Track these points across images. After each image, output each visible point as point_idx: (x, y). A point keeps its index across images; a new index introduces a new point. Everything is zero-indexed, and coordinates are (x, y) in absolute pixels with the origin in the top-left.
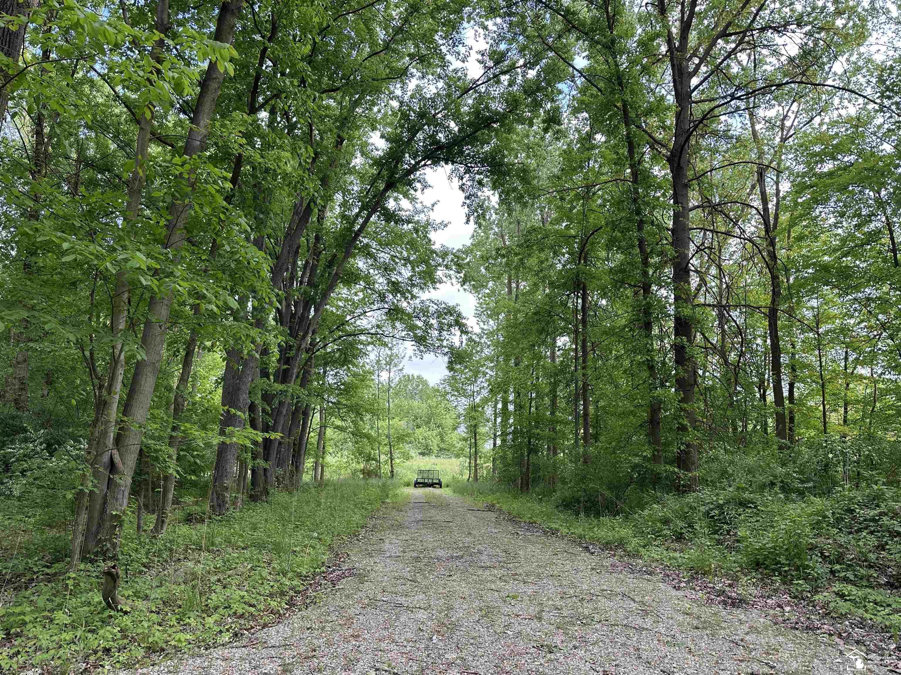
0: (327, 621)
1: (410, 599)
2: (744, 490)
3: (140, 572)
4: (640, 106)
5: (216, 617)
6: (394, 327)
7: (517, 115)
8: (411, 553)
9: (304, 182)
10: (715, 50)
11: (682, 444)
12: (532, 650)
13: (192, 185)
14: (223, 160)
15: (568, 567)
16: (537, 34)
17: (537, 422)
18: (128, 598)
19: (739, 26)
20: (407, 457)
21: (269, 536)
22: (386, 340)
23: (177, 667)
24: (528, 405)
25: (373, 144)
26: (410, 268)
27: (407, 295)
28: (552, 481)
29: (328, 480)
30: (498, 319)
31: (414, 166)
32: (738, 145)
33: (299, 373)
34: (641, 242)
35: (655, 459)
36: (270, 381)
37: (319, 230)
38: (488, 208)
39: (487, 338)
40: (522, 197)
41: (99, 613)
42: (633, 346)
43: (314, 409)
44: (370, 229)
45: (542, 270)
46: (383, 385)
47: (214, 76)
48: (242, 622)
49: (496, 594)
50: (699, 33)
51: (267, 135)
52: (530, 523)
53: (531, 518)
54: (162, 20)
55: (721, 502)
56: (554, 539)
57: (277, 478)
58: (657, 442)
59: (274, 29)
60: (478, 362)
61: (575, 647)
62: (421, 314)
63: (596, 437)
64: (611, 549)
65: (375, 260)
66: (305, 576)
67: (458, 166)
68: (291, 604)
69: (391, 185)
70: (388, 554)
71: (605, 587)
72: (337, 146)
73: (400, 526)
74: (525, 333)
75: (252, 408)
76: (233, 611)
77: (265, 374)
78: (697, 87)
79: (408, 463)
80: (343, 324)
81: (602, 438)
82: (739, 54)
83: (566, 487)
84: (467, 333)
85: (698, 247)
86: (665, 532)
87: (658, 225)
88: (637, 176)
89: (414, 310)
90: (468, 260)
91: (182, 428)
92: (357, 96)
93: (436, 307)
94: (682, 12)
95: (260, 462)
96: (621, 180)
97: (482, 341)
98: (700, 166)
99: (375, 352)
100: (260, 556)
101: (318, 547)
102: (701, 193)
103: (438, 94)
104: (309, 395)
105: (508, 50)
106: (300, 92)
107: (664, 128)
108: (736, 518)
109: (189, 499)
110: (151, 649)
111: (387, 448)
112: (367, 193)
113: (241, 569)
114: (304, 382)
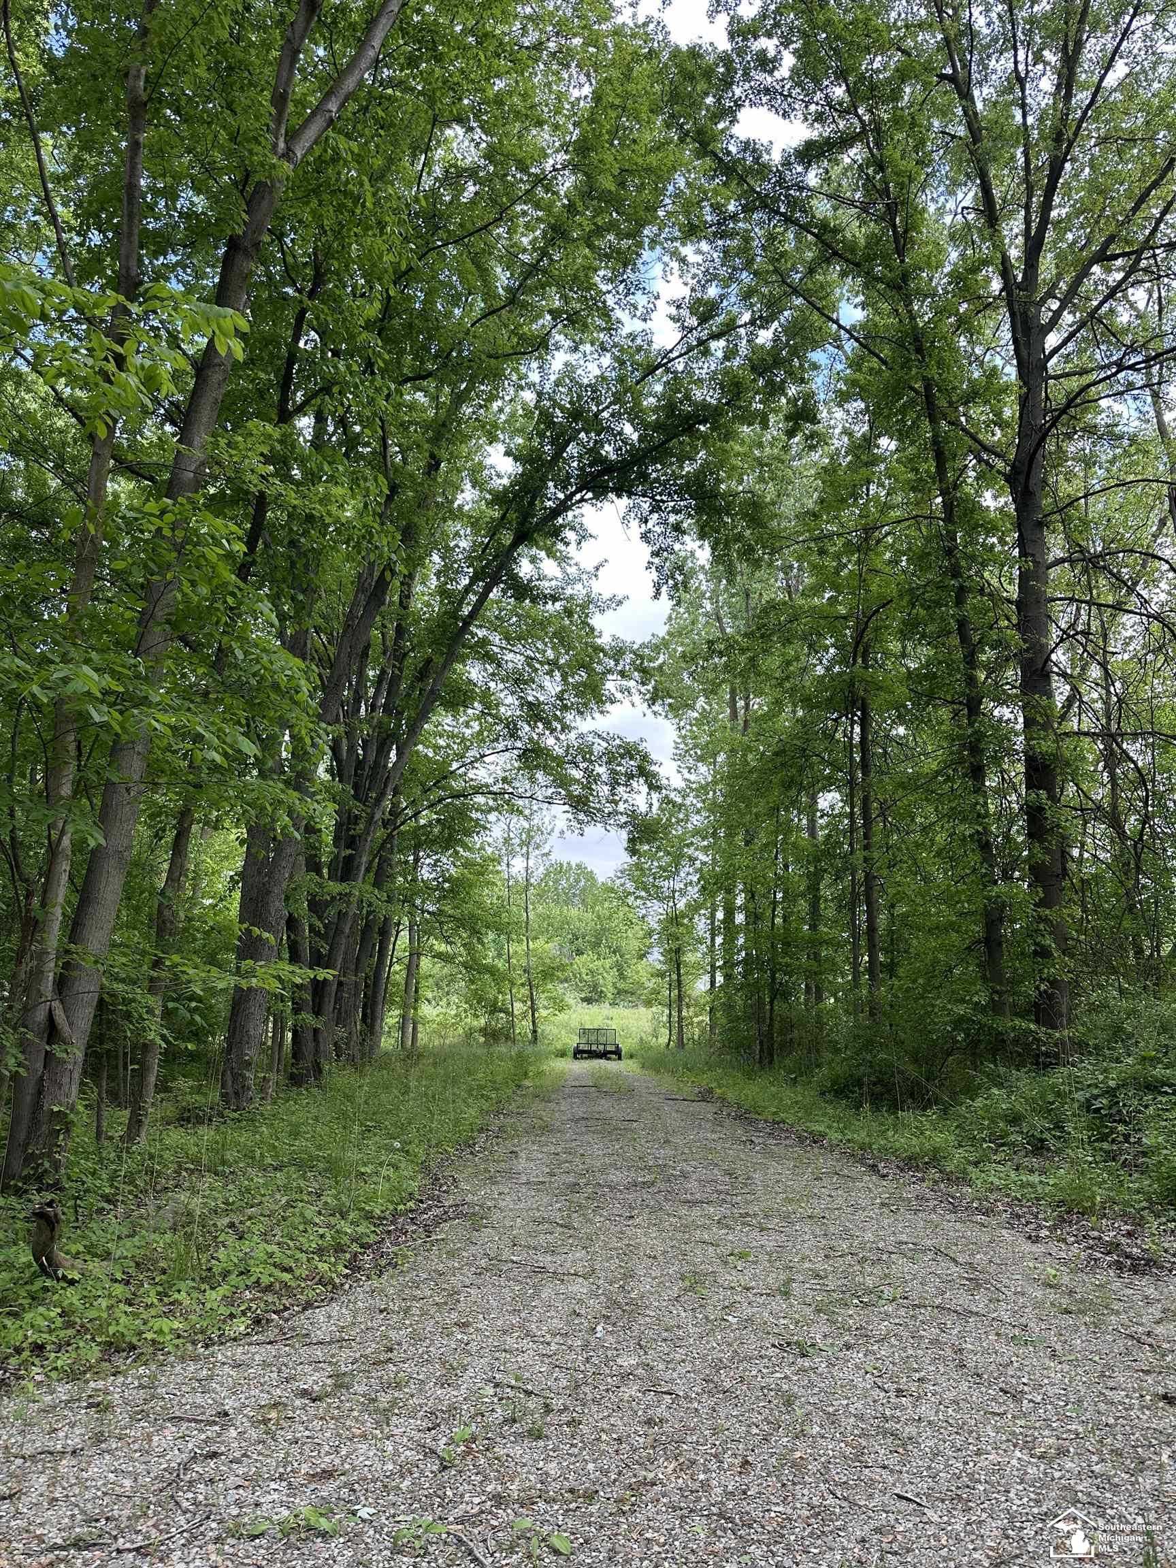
0: (414, 1298)
1: (559, 1259)
2: (1154, 1061)
3: (100, 1211)
4: (954, 388)
5: (224, 1290)
6: (532, 780)
7: (740, 408)
8: (564, 1177)
9: (372, 536)
10: (1088, 284)
11: (1042, 980)
12: (772, 1352)
13: (179, 548)
14: (234, 502)
15: (840, 1201)
16: (771, 268)
17: (787, 944)
18: (76, 1256)
19: (1127, 242)
20: (561, 1006)
21: (319, 1148)
22: (520, 802)
23: (155, 1376)
24: (768, 913)
25: (492, 467)
26: (558, 678)
27: (555, 724)
28: (814, 1046)
29: (425, 1047)
30: (715, 763)
31: (563, 502)
32: (1133, 450)
33: (371, 862)
34: (962, 624)
35: (995, 1007)
36: (321, 876)
37: (401, 618)
38: (693, 572)
39: (697, 797)
40: (751, 550)
41: (26, 1283)
42: (952, 809)
43: (399, 924)
44: (491, 612)
45: (788, 678)
46: (517, 882)
47: (216, 361)
48: (270, 1298)
49: (711, 1249)
50: (1057, 257)
51: (309, 458)
52: (774, 1122)
53: (775, 1113)
54: (128, 269)
55: (1112, 1084)
56: (816, 1150)
57: (335, 1044)
58: (997, 977)
59: (319, 278)
60: (681, 839)
61: (848, 1347)
62: (579, 758)
63: (891, 969)
64: (917, 1169)
65: (499, 665)
66: (379, 1218)
67: (640, 500)
68: (354, 1266)
69: (523, 537)
70: (524, 1179)
71: (904, 1238)
72: (429, 474)
73: (546, 1129)
74: (760, 788)
75: (292, 923)
76: (253, 1279)
77: (314, 866)
78: (1055, 351)
79: (562, 1017)
80: (445, 778)
81: (901, 971)
82: (1130, 291)
83: (838, 1059)
84: (658, 788)
85: (1064, 632)
86: (1012, 1138)
87: (991, 595)
88: (952, 510)
89: (567, 751)
90: (660, 661)
91: (168, 963)
92: (463, 386)
93: (605, 745)
94: (1027, 221)
95: (307, 1017)
96: (925, 518)
97: (688, 802)
98: (1066, 489)
99: (502, 825)
100: (302, 1183)
101: (402, 1166)
102: (1068, 537)
103: (603, 378)
104: (389, 900)
105: (722, 297)
106: (362, 382)
107: (1001, 424)
108: (1139, 1112)
109: (183, 1084)
110: (114, 1347)
111: (525, 991)
112: (483, 551)
113: (269, 1205)
114: (381, 877)
